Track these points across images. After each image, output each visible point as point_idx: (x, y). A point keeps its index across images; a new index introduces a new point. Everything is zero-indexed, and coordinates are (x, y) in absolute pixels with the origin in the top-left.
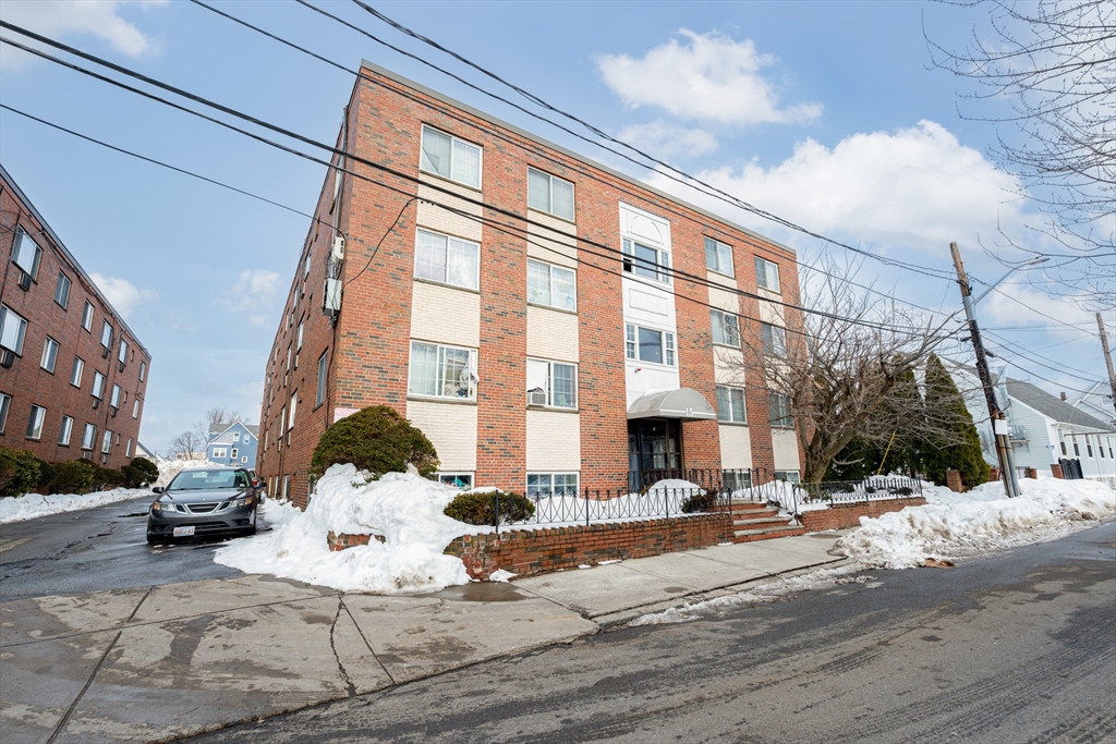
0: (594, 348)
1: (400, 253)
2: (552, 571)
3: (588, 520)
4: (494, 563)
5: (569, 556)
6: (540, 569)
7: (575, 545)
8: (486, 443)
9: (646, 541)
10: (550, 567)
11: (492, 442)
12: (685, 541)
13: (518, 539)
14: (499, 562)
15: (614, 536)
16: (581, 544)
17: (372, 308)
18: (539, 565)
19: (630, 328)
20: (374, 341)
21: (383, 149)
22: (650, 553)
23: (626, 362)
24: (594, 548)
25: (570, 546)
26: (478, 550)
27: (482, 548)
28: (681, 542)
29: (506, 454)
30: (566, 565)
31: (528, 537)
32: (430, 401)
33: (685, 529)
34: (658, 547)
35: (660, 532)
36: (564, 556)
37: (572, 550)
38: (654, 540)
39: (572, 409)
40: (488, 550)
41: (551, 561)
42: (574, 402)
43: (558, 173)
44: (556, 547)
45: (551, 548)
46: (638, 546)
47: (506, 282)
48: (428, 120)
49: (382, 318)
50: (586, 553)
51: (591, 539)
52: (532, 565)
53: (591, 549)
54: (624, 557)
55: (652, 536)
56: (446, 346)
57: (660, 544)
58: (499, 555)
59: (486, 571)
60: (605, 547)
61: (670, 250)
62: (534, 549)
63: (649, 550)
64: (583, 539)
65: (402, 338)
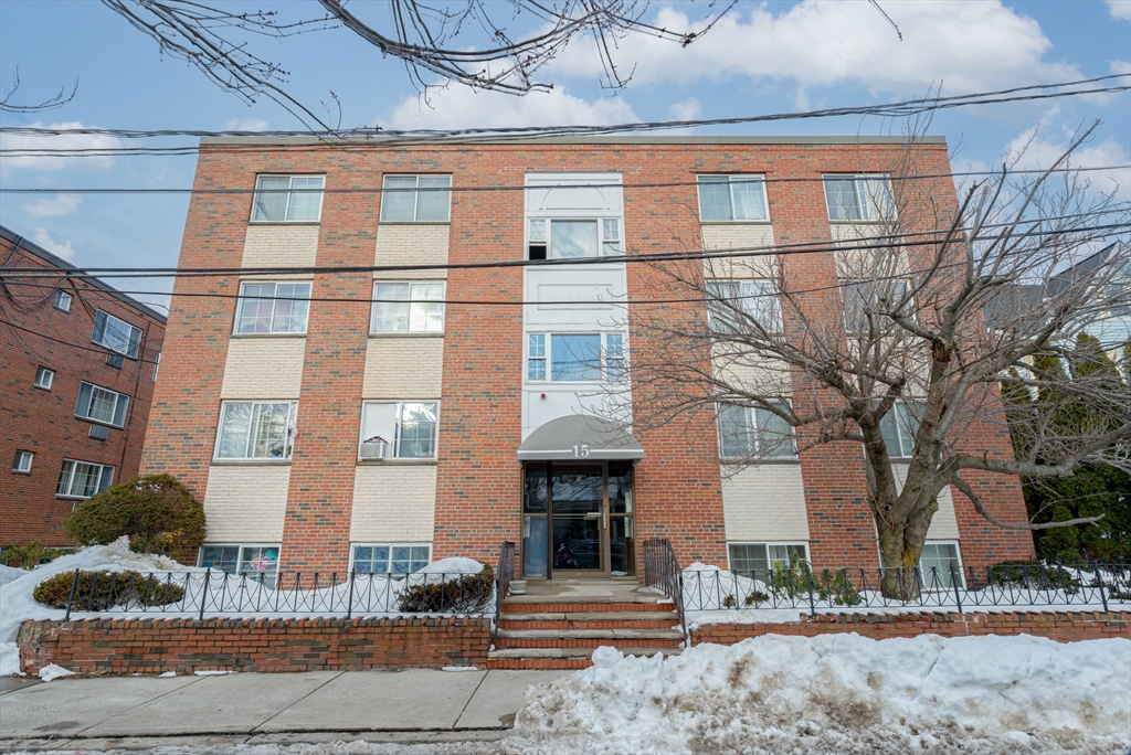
0: (468, 375)
1: (218, 313)
2: (124, 675)
3: (202, 612)
4: (50, 655)
5: (155, 658)
6: (109, 670)
7: (165, 644)
8: (298, 509)
9: (289, 649)
10: (124, 670)
11: (305, 507)
12: (370, 655)
13: (85, 630)
14: (55, 655)
15: (231, 637)
16: (176, 644)
17: (183, 375)
18: (109, 664)
19: (539, 337)
20: (183, 407)
21: (212, 215)
22: (295, 668)
23: (524, 387)
24: (196, 651)
25: (158, 644)
26: (33, 639)
27: (37, 636)
28: (362, 656)
29: (324, 521)
30: (149, 669)
31: (97, 628)
32: (234, 465)
33: (370, 637)
34: (312, 661)
35: (320, 638)
36: (147, 657)
37: (160, 651)
38: (306, 649)
39: (428, 459)
40: (43, 640)
41: (127, 662)
42: (433, 450)
43: (427, 169)
44: (136, 644)
45: (128, 644)
46: (274, 655)
47: (341, 317)
48: (263, 169)
49: (193, 382)
50: (181, 656)
51: (191, 638)
52: (98, 664)
53: (191, 652)
54: (245, 669)
55: (301, 643)
56: (260, 402)
57: (318, 656)
58: (56, 647)
59: (38, 664)
60: (213, 651)
61: (622, 213)
62: (106, 644)
63: (293, 663)
64: (179, 638)
65: (211, 400)
